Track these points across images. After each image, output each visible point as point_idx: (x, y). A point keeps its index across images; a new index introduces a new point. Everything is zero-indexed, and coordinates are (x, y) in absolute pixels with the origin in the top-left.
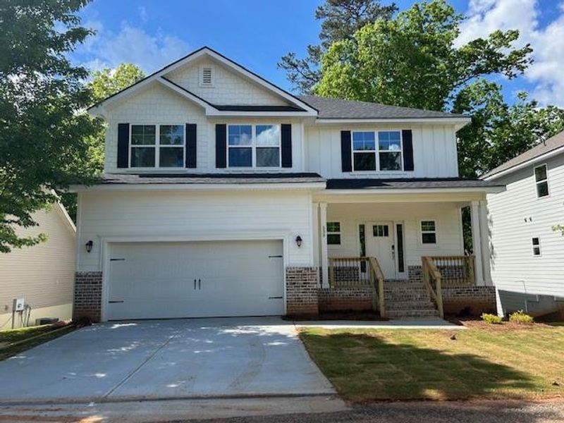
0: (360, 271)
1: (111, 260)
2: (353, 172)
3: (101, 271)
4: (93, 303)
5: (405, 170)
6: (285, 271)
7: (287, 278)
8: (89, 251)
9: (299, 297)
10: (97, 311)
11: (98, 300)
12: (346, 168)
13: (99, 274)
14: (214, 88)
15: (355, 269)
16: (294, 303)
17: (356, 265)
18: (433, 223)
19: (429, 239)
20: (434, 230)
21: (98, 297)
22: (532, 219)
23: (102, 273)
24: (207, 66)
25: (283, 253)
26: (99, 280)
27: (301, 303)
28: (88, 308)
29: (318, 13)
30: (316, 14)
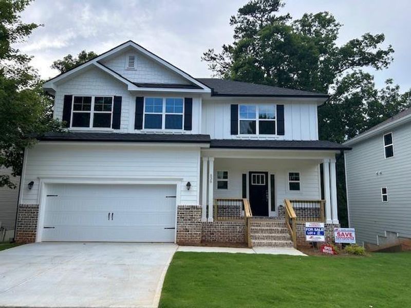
0: (241, 209)
1: (48, 196)
2: (239, 135)
3: (38, 204)
4: (31, 228)
5: (278, 135)
6: (177, 208)
7: (178, 213)
8: (30, 189)
9: (187, 228)
10: (33, 234)
11: (34, 226)
12: (234, 131)
13: (37, 206)
14: (136, 70)
15: (237, 208)
16: (182, 233)
17: (238, 205)
18: (297, 174)
19: (295, 187)
20: (299, 180)
21: (35, 223)
22: (382, 173)
23: (38, 205)
24: (132, 55)
25: (176, 194)
26: (36, 210)
27: (187, 233)
28: (27, 231)
29: (232, 21)
30: (230, 22)
